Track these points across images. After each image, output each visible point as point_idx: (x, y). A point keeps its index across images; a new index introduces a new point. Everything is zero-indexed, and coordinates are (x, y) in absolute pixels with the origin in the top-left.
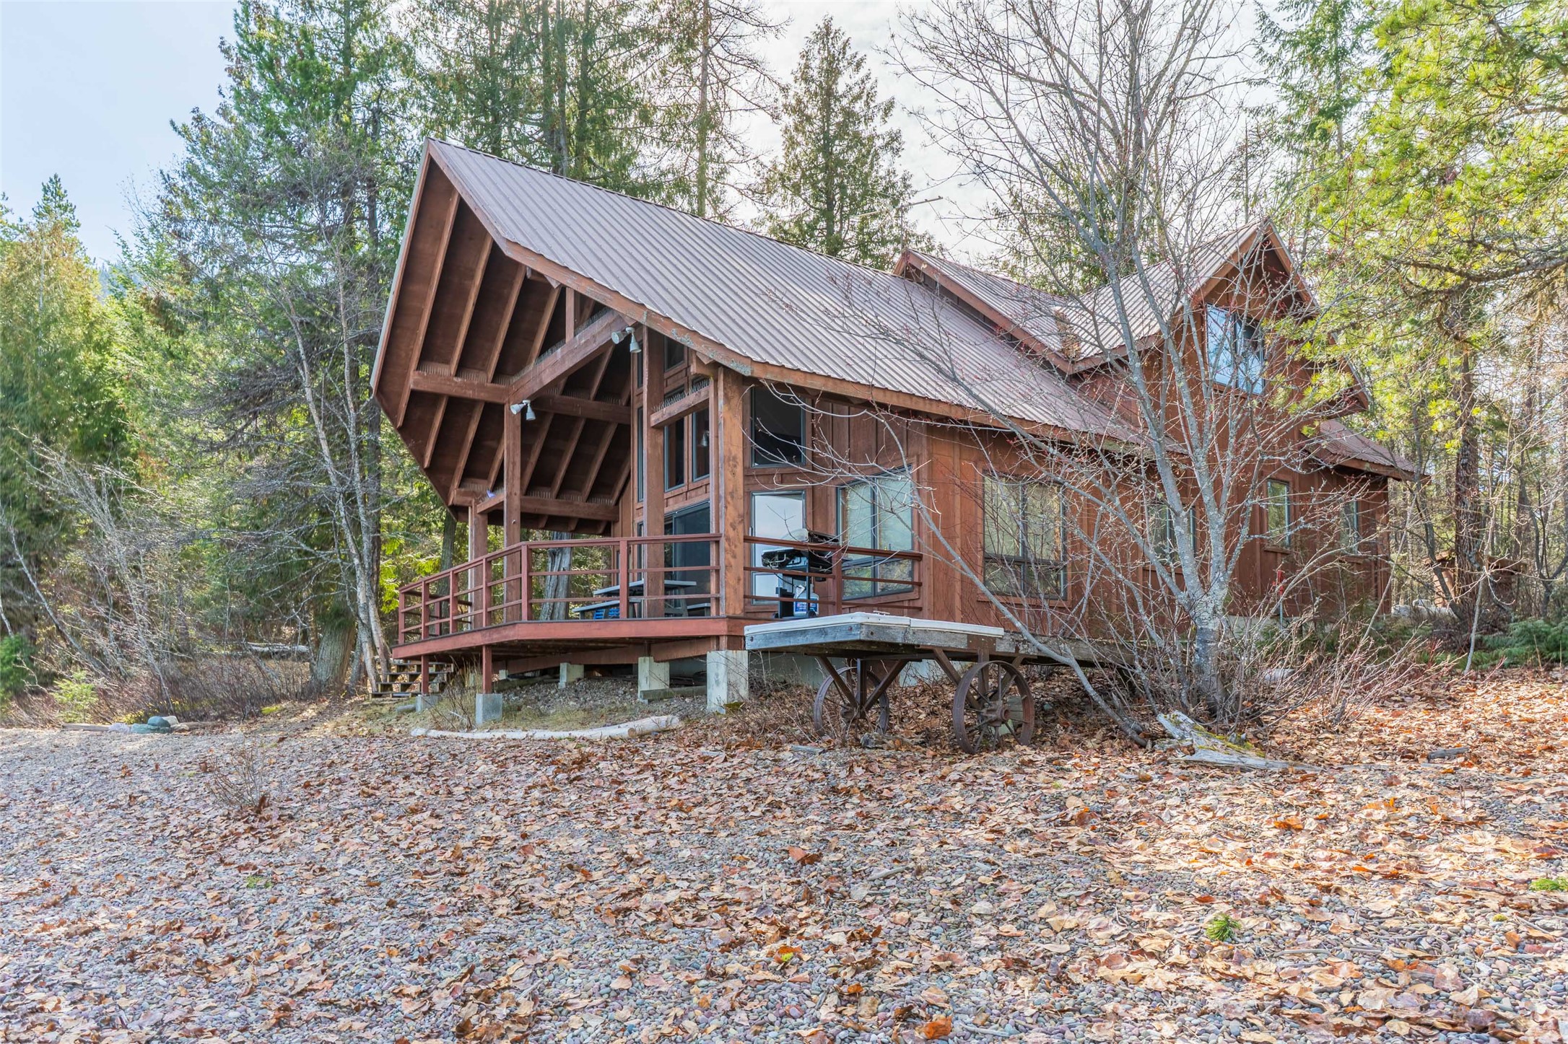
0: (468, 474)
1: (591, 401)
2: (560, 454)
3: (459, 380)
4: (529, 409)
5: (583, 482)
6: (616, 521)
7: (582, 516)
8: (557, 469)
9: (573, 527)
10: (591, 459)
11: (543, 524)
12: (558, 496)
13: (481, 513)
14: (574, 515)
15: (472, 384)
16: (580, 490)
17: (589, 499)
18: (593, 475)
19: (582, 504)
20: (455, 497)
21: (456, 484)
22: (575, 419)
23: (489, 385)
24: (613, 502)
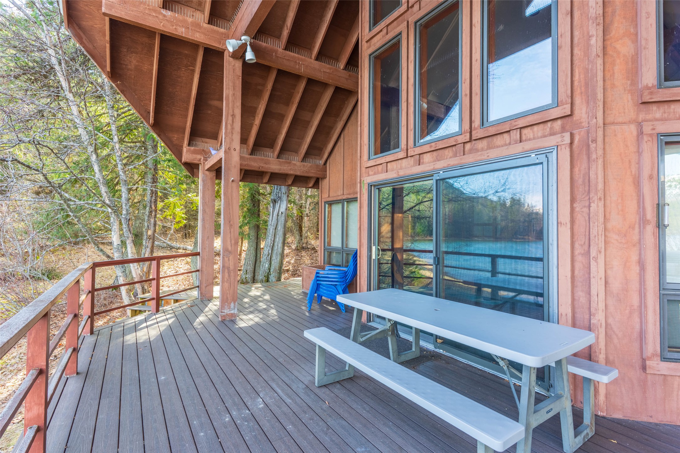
0: (195, 134)
1: (312, 61)
2: (282, 117)
3: (169, 13)
4: (249, 48)
5: (300, 145)
6: (324, 177)
7: (298, 173)
8: (278, 132)
9: (290, 182)
10: (307, 124)
11: (266, 179)
12: (278, 157)
13: (208, 170)
14: (292, 172)
15: (185, 21)
16: (296, 151)
17: (304, 159)
18: (308, 139)
19: (298, 164)
20: (187, 156)
21: (186, 142)
22: (297, 77)
23: (206, 25)
24: (322, 162)
